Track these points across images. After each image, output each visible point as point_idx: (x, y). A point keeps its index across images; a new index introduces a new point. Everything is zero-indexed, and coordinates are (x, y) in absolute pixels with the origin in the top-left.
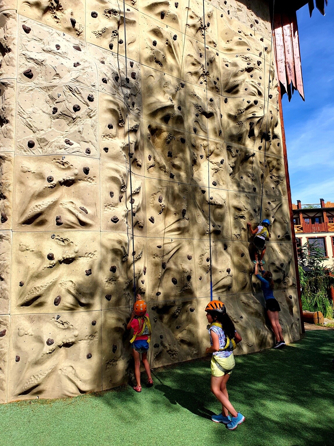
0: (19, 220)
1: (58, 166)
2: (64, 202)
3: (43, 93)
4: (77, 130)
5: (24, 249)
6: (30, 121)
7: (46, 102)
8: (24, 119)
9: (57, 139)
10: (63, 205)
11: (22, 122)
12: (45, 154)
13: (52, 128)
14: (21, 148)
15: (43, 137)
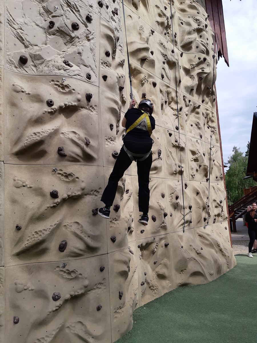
0: (11, 149)
1: (57, 89)
2: (66, 132)
3: (35, 3)
4: (76, 51)
5: (20, 185)
6: (22, 33)
7: (40, 14)
8: (14, 30)
9: (54, 58)
10: (65, 135)
11: (11, 32)
12: (41, 74)
13: (48, 45)
14: (11, 63)
15: (37, 53)
